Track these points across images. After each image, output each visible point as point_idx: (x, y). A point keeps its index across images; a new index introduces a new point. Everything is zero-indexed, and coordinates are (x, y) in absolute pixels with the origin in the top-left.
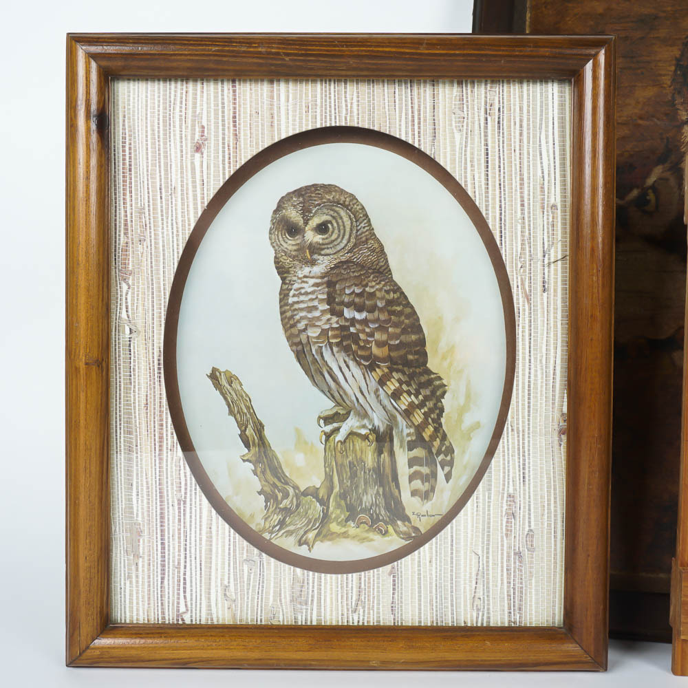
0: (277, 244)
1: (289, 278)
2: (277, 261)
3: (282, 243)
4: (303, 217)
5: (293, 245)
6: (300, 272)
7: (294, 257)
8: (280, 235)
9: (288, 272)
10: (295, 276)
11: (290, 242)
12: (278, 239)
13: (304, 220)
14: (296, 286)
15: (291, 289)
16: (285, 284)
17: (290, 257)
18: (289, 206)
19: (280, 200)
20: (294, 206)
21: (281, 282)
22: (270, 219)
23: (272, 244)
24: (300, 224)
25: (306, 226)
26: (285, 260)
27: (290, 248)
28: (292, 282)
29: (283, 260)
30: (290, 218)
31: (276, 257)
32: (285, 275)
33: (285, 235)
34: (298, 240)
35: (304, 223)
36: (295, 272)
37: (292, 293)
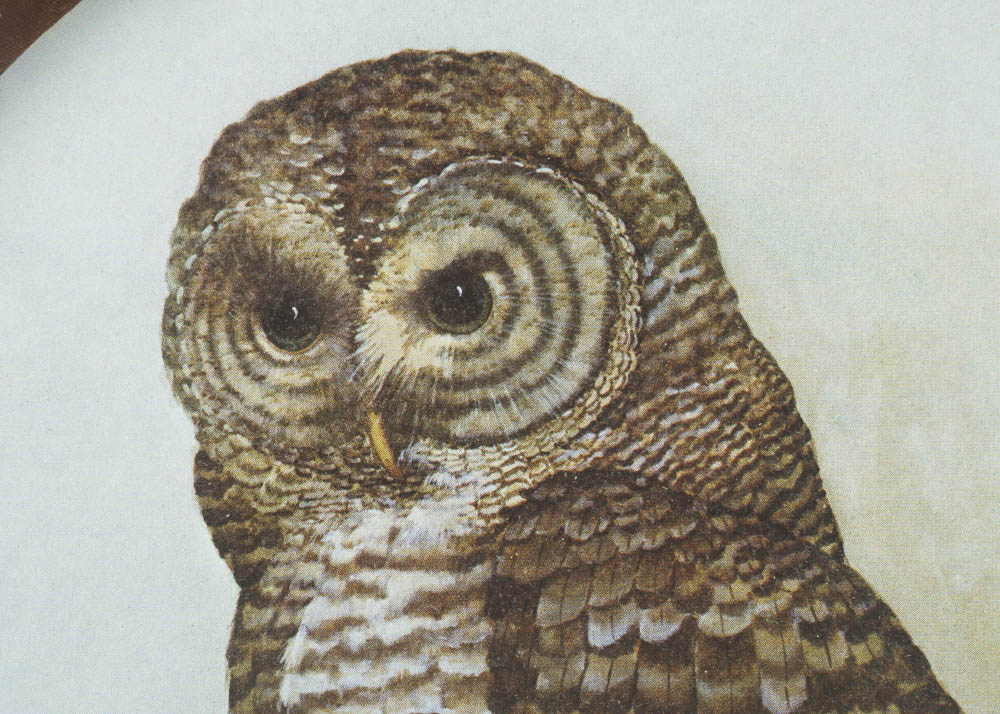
0: (208, 391)
1: (280, 572)
2: (210, 478)
3: (244, 386)
4: (345, 240)
5: (294, 391)
6: (336, 537)
7: (303, 459)
8: (221, 335)
9: (273, 538)
10: (312, 558)
11: (277, 375)
12: (216, 363)
13: (353, 253)
14: (318, 612)
15: (291, 631)
16: (262, 602)
17: (280, 455)
18: (266, 176)
19: (217, 151)
20: (298, 178)
21: (234, 590)
22: (167, 252)
23: (179, 385)
24: (331, 276)
25: (363, 284)
26: (252, 471)
27: (279, 406)
28: (297, 594)
29: (241, 476)
30: (277, 242)
31: (202, 460)
32: (260, 554)
33: (251, 337)
34: (324, 360)
35: (354, 270)
36: (308, 535)
37: (296, 649)
